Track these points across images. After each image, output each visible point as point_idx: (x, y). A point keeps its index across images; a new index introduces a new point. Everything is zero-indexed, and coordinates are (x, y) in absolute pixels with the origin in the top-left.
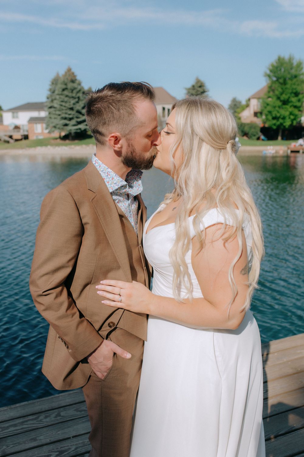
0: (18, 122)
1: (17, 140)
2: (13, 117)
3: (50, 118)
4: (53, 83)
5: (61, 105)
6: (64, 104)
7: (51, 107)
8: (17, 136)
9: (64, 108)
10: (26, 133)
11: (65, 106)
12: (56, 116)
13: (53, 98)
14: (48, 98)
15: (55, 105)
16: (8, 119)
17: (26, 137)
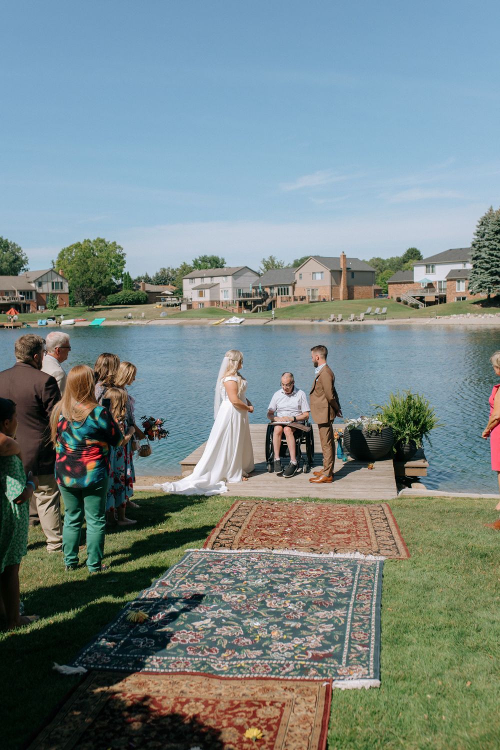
0: (432, 278)
1: (429, 304)
2: (427, 272)
3: (475, 273)
4: (482, 224)
5: (492, 255)
6: (495, 253)
7: (476, 259)
8: (430, 297)
9: (495, 259)
10: (443, 293)
11: (496, 256)
12: (483, 271)
13: (482, 244)
14: (474, 245)
15: (483, 255)
16: (420, 275)
17: (442, 299)
